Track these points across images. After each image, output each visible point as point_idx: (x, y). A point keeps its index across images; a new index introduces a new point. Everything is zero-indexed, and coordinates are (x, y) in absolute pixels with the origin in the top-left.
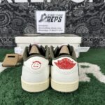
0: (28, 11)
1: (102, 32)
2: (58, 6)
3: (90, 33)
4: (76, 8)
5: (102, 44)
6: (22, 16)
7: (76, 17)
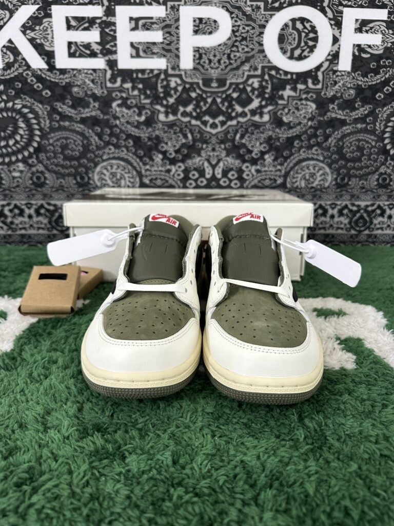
0: (105, 103)
1: (384, 185)
2: (222, 82)
3: (341, 186)
4: (287, 92)
5: (383, 227)
6: (83, 121)
7: (290, 126)
